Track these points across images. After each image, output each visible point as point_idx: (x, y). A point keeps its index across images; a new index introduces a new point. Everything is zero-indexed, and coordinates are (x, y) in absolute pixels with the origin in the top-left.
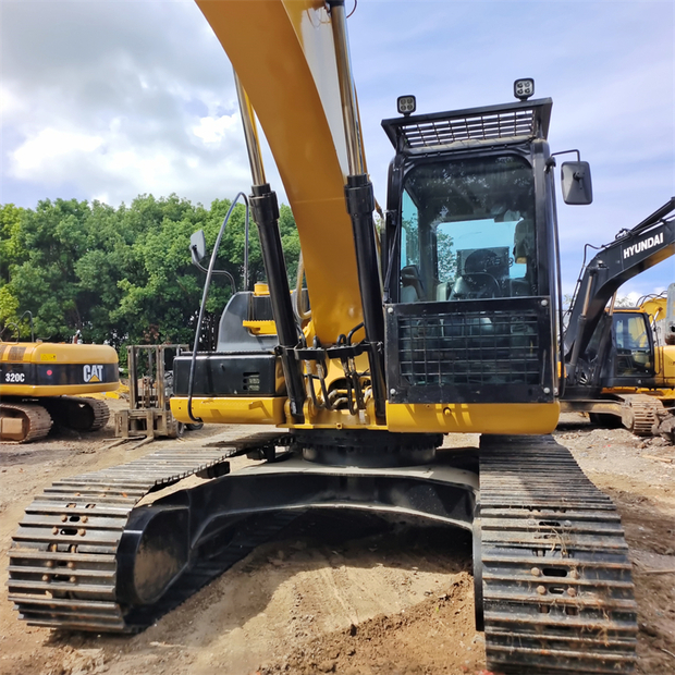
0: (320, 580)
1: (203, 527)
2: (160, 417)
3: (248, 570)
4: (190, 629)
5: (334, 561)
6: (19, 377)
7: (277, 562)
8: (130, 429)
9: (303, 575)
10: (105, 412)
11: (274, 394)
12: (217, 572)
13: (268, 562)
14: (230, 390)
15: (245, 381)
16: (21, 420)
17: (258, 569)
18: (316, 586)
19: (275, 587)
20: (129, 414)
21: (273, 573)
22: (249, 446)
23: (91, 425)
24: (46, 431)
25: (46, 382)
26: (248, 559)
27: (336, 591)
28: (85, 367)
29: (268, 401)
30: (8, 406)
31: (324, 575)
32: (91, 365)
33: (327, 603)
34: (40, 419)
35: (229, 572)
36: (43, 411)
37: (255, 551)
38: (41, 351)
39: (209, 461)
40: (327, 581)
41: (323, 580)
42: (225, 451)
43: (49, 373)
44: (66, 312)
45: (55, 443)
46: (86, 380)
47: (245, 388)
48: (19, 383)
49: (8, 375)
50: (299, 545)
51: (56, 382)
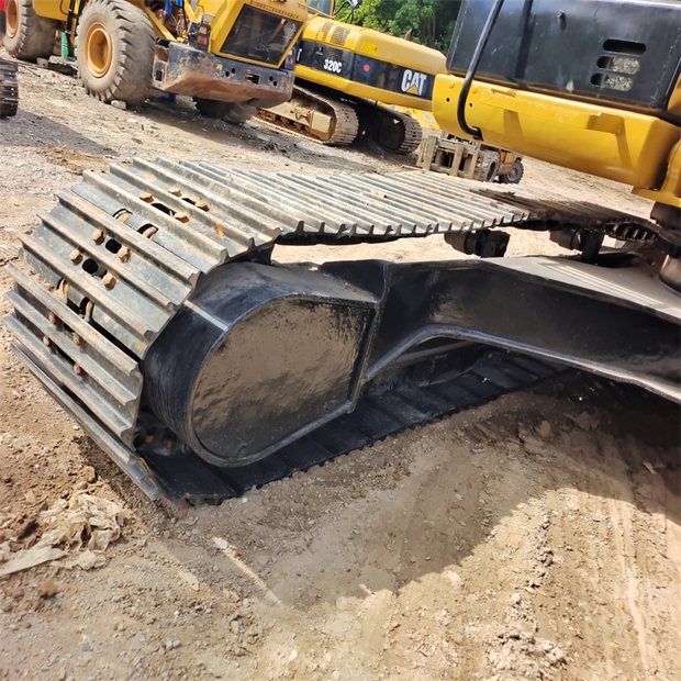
0: (602, 529)
1: (407, 345)
2: (470, 156)
3: (475, 435)
4: (300, 543)
5: (644, 490)
6: (336, 66)
7: (533, 444)
8: (433, 162)
9: (573, 498)
10: (417, 134)
11: (662, 112)
12: (422, 416)
13: (516, 433)
14: (560, 80)
15: (602, 62)
16: (329, 118)
17: (493, 443)
18: (591, 540)
19: (508, 507)
20: (437, 143)
21: (516, 465)
22: (557, 217)
23: (399, 147)
24: (350, 138)
25: (362, 79)
26: (486, 411)
27: (633, 582)
28: (407, 72)
29: (640, 125)
30: (320, 99)
31: (614, 519)
32: (414, 71)
33: (606, 614)
34: (348, 122)
35: (440, 425)
36: (353, 115)
37: (503, 400)
38: (365, 39)
39: (462, 220)
40: (617, 540)
41: (610, 533)
42: (506, 212)
43: (367, 68)
44: (423, 22)
45: (356, 153)
46: (404, 89)
47: (596, 79)
48: (335, 73)
49: (327, 60)
50: (583, 419)
51: (373, 83)
